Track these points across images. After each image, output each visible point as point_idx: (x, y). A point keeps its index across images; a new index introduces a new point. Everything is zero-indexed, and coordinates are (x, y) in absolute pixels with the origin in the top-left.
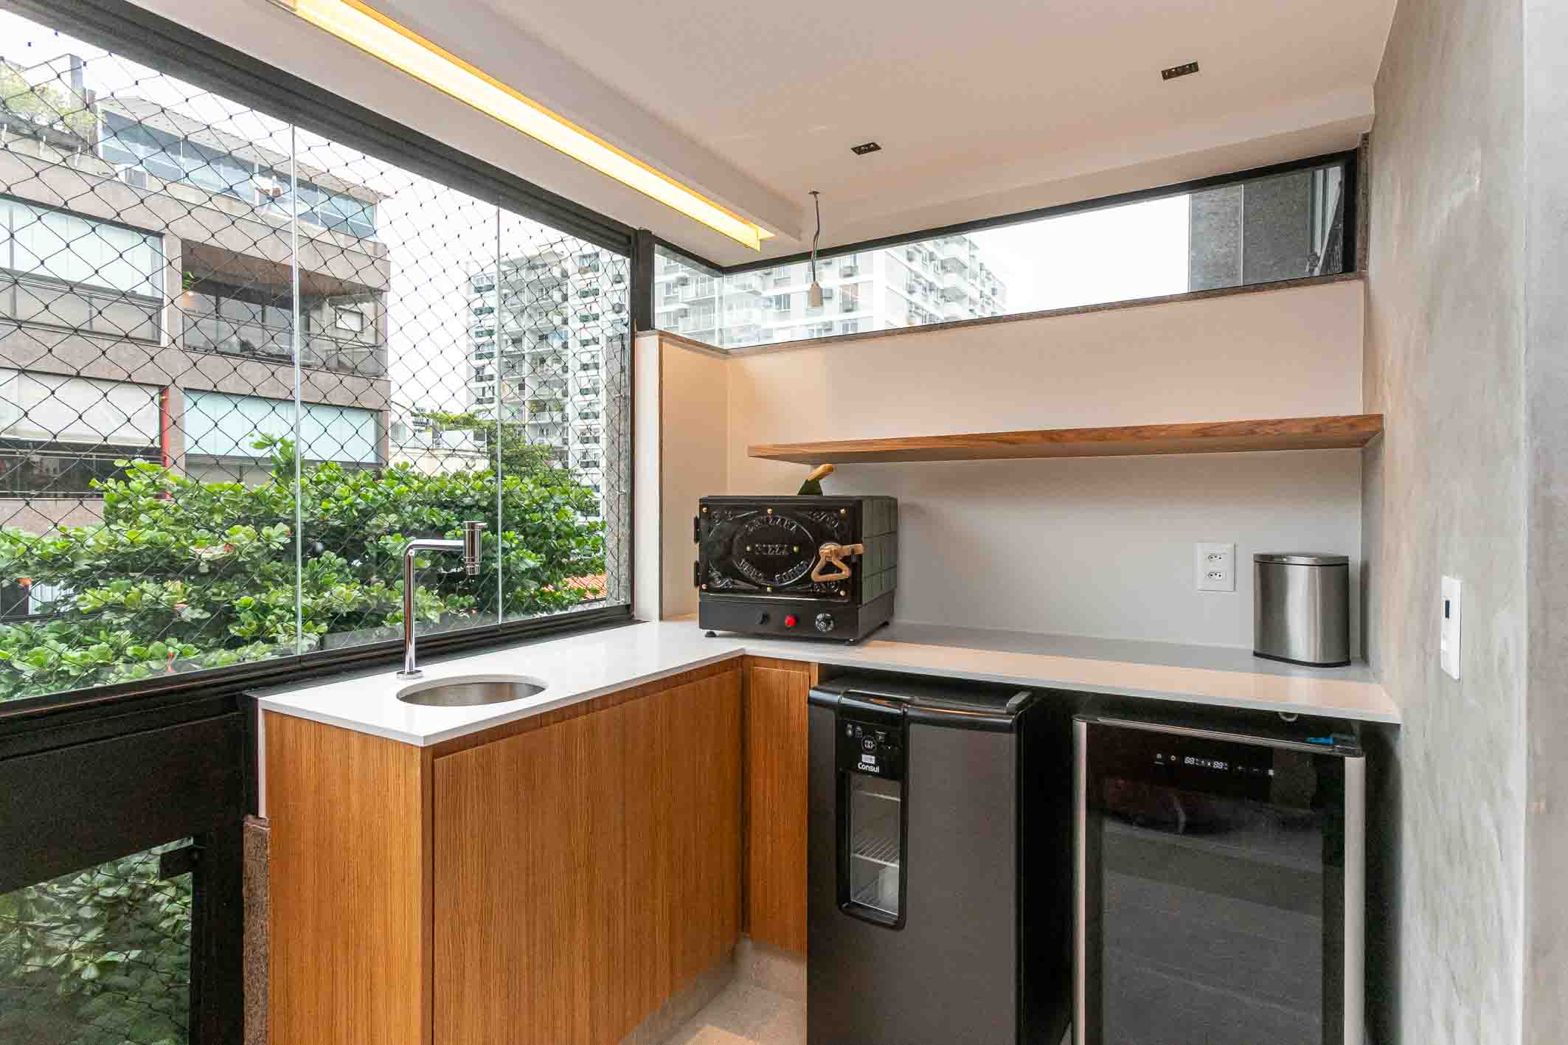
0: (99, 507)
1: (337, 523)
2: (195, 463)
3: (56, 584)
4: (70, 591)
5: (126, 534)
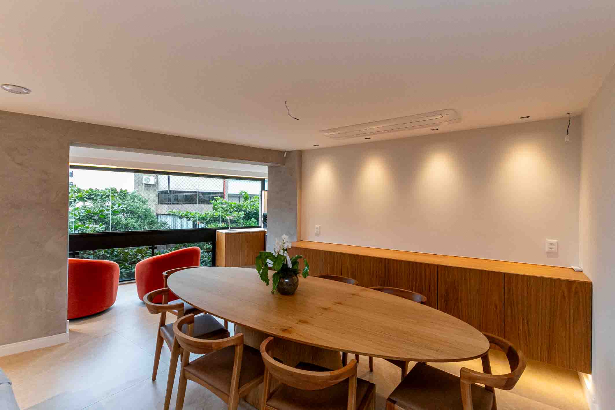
0: (211, 206)
1: (255, 211)
2: (231, 196)
3: (204, 224)
4: (206, 225)
5: (216, 214)
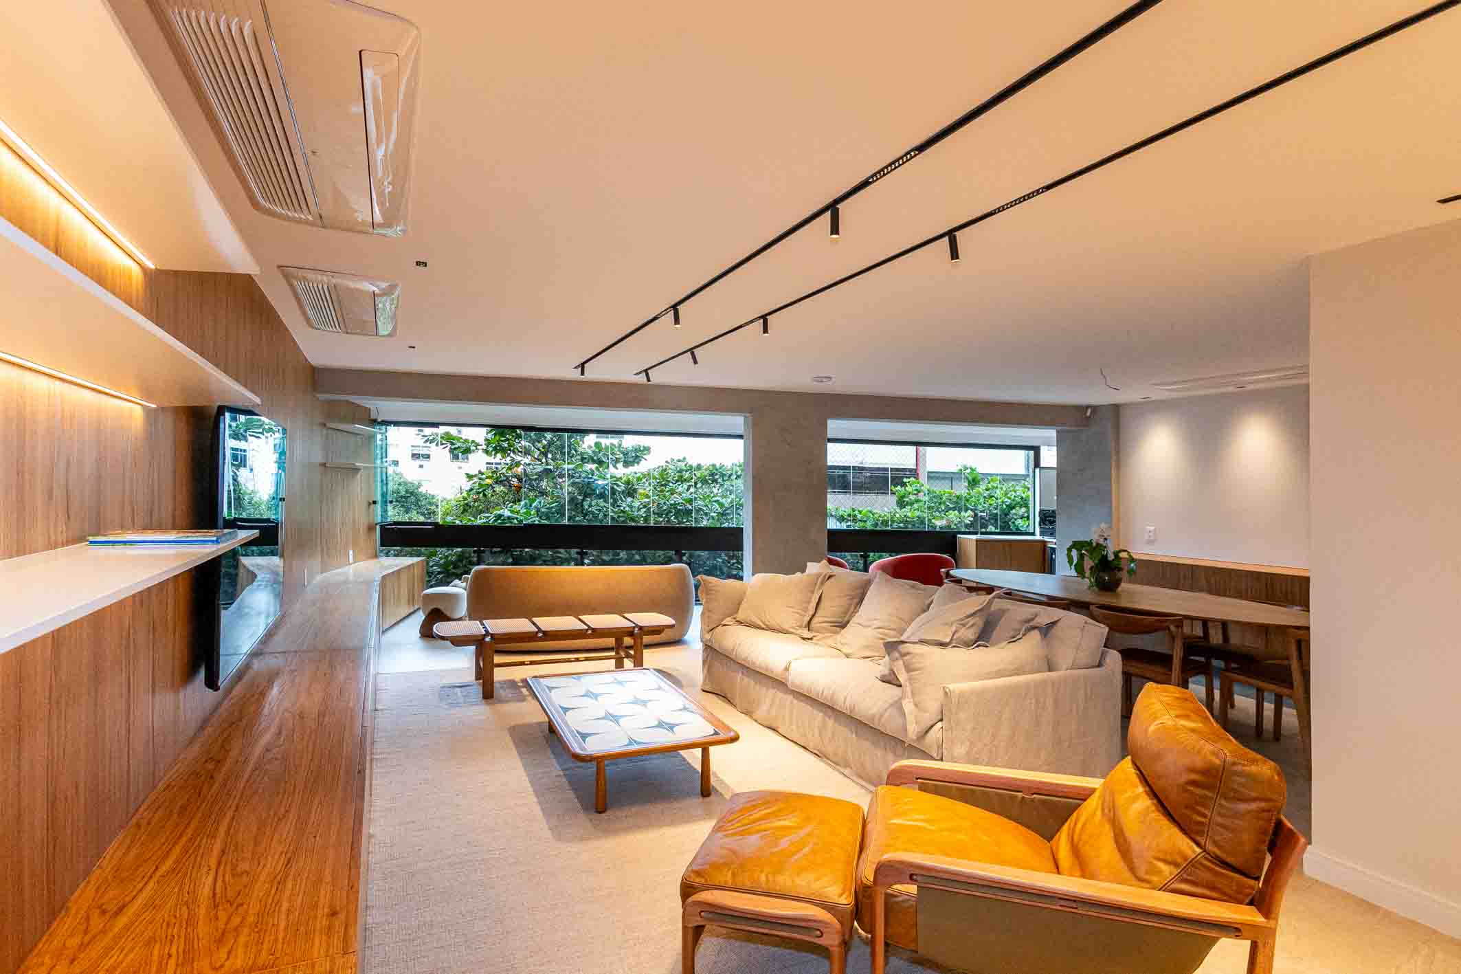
2: (933, 476)
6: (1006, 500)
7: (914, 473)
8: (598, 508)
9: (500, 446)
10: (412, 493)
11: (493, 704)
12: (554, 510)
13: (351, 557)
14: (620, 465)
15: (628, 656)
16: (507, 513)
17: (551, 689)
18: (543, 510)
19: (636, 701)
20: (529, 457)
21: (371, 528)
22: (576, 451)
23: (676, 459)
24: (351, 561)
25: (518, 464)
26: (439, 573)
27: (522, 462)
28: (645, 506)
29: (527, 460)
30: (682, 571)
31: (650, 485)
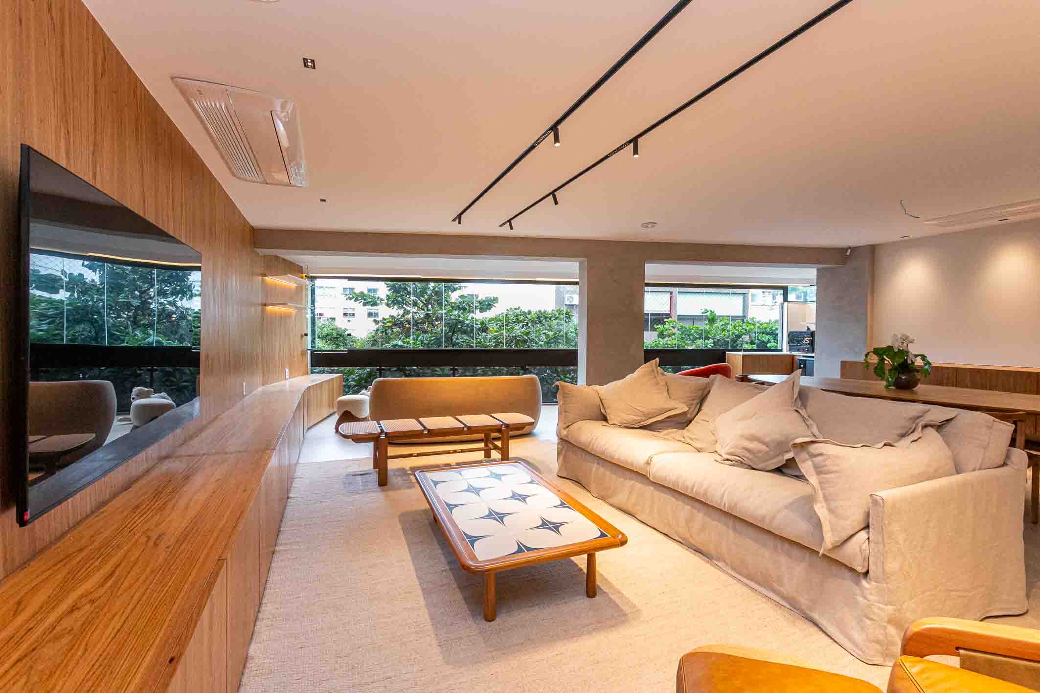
2: (681, 318)
6: (736, 331)
7: (668, 316)
8: (462, 340)
9: (397, 300)
10: (341, 335)
11: (386, 491)
12: (432, 342)
13: (287, 374)
14: (478, 311)
15: (496, 447)
16: (400, 343)
17: (436, 483)
18: (425, 342)
19: (515, 496)
20: (416, 308)
21: (304, 353)
22: (447, 302)
23: (513, 308)
24: (287, 377)
25: (408, 312)
26: (355, 386)
27: (411, 311)
28: (495, 338)
29: (415, 309)
30: (532, 379)
31: (497, 325)
